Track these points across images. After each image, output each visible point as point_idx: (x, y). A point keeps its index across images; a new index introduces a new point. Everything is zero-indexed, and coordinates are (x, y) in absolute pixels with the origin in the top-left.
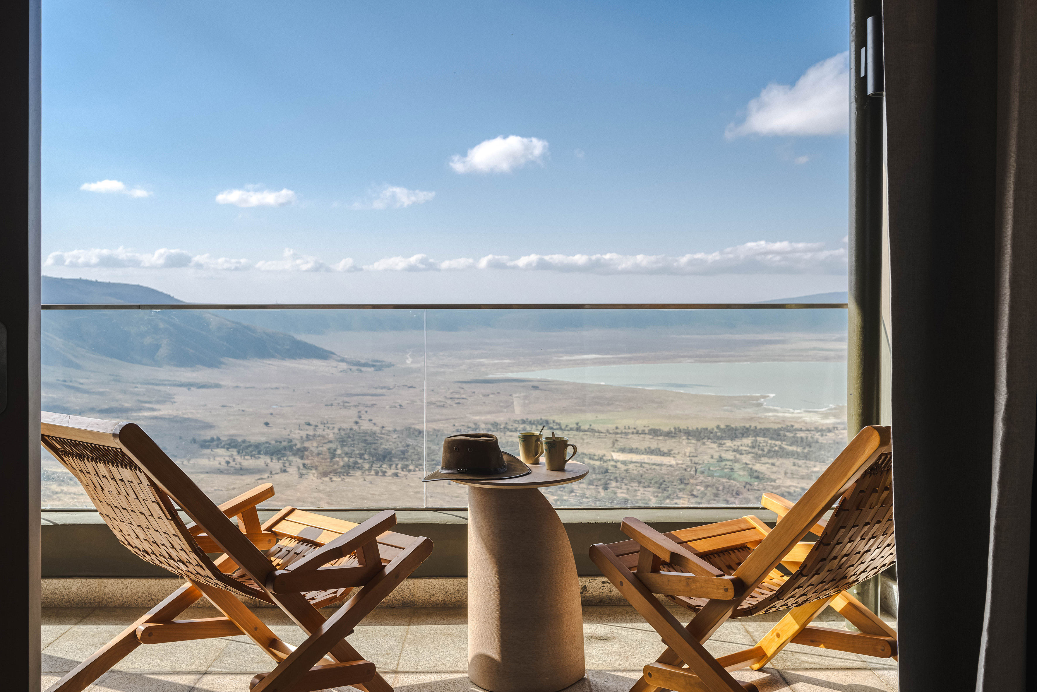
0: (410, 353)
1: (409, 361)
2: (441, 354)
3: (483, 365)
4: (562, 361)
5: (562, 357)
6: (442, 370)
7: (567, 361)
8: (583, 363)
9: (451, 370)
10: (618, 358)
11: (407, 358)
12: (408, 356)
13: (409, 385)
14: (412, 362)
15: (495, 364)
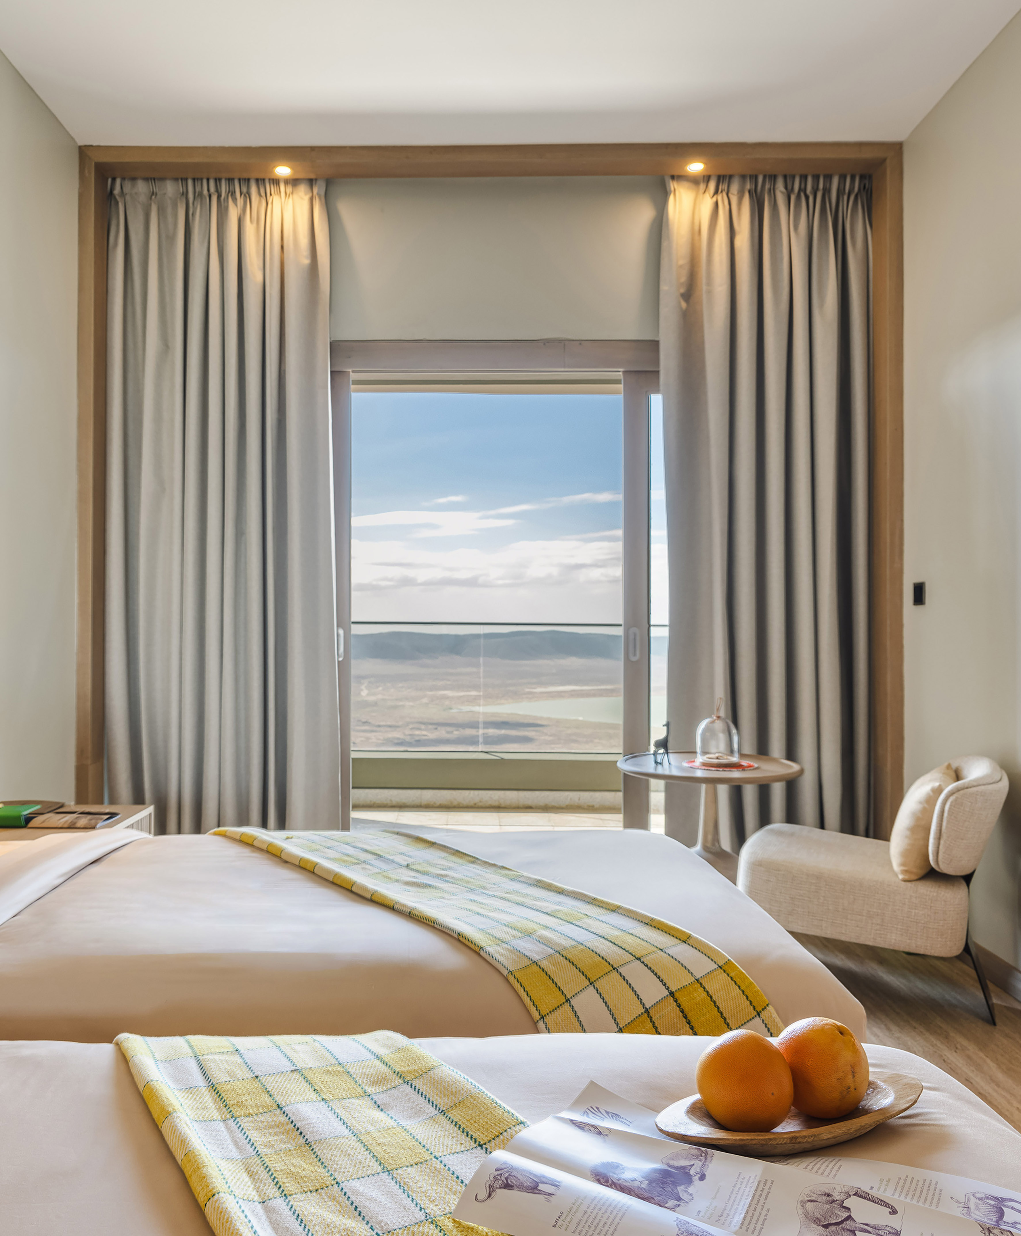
0: (366, 684)
1: (364, 693)
2: (400, 685)
3: (446, 697)
4: (535, 693)
5: (535, 688)
6: (401, 703)
7: (541, 693)
8: (560, 695)
9: (411, 704)
10: (598, 690)
11: (362, 690)
12: (363, 687)
13: (364, 720)
14: (368, 695)
15: (461, 697)
